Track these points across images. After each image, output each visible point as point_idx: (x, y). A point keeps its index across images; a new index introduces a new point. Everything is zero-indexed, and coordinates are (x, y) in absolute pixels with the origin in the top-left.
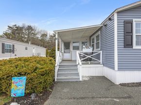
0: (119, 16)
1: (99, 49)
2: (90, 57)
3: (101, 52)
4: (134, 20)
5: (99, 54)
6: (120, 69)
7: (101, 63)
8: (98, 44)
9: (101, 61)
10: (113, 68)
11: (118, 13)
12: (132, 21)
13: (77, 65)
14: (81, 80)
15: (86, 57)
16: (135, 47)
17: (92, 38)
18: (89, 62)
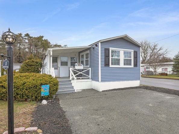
0: (102, 45)
1: (89, 66)
2: (81, 73)
3: (90, 69)
4: (110, 48)
5: (89, 70)
6: (102, 81)
7: (90, 78)
8: (87, 61)
9: (90, 76)
10: (98, 81)
11: (101, 42)
12: (109, 49)
13: (71, 80)
14: (76, 91)
15: (78, 73)
16: (111, 66)
17: (81, 54)
18: (81, 78)
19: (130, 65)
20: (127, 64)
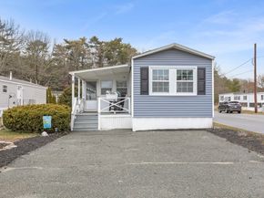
0: (136, 63)
2: (115, 104)
4: (150, 67)
11: (134, 59)
18: (114, 112)
19: (191, 90)
20: (184, 91)
